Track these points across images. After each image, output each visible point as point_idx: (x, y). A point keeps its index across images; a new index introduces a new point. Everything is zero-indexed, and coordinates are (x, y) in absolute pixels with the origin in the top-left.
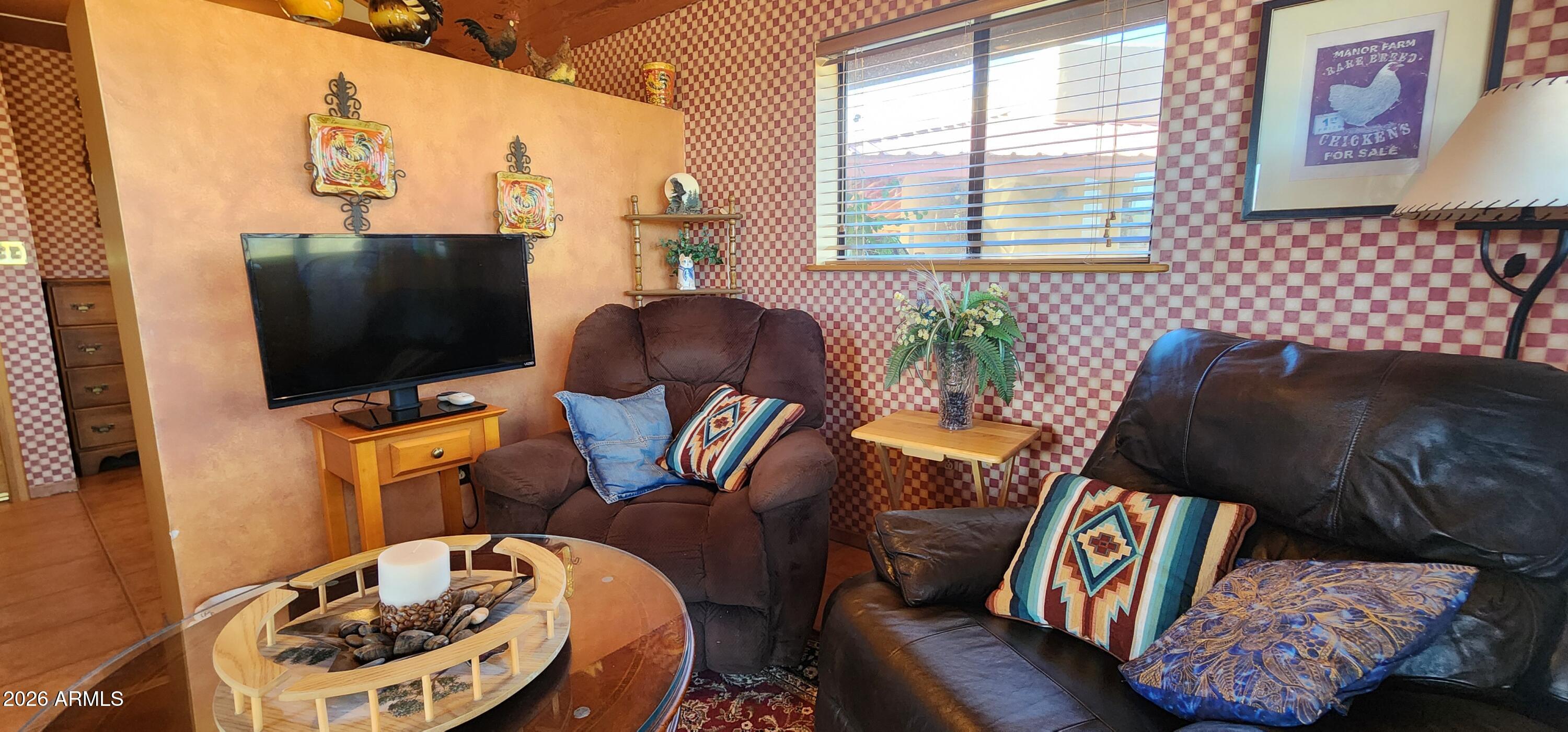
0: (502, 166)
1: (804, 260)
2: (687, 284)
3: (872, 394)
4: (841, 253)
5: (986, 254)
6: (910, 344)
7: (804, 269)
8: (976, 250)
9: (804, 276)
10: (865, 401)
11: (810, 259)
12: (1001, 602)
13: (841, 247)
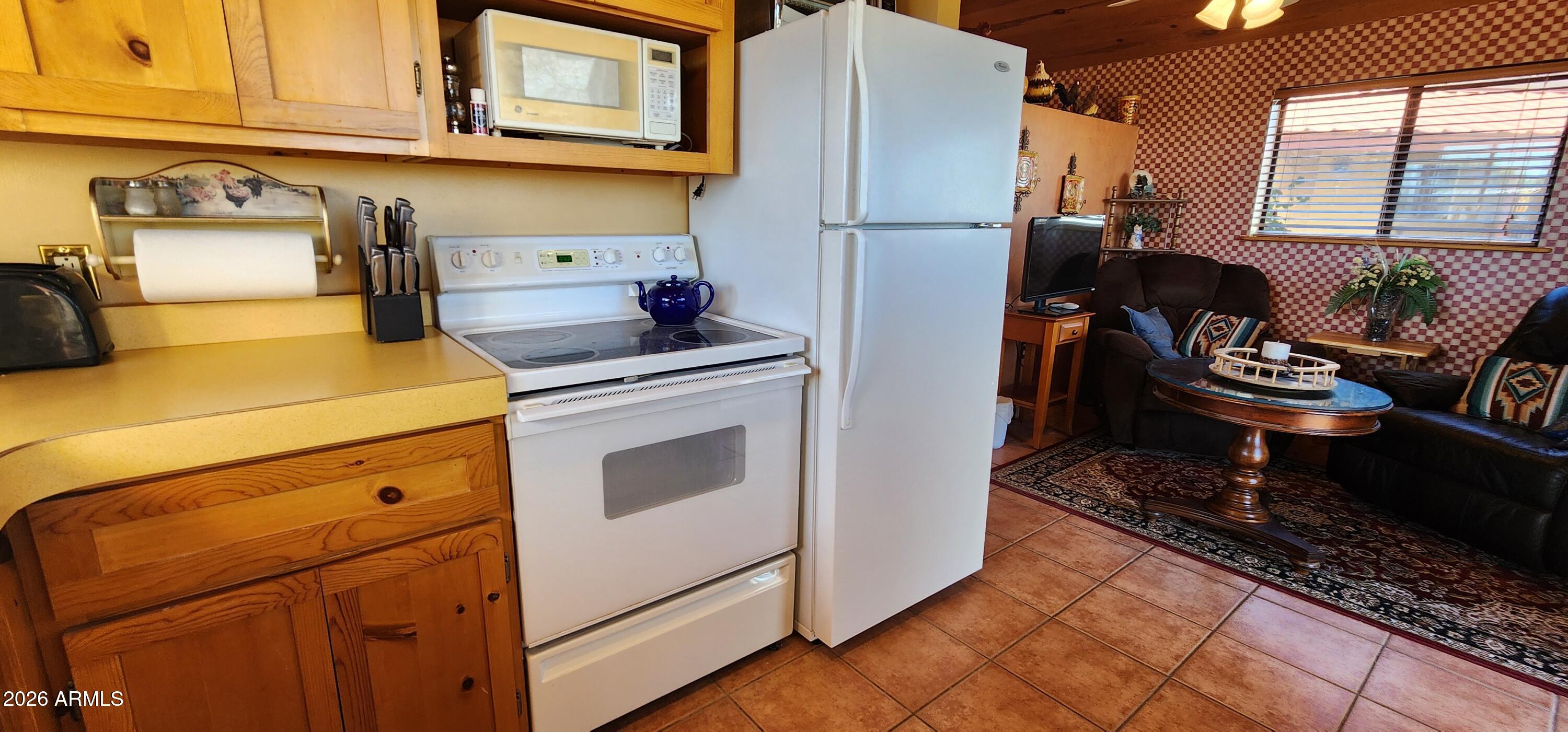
0: (1065, 171)
1: (1238, 233)
2: (1136, 244)
3: (1285, 322)
4: (1261, 228)
5: (1393, 235)
6: (1360, 288)
7: (1236, 238)
8: (1387, 232)
9: (1236, 243)
10: (1278, 326)
11: (1244, 232)
12: (1462, 407)
13: (1262, 225)
